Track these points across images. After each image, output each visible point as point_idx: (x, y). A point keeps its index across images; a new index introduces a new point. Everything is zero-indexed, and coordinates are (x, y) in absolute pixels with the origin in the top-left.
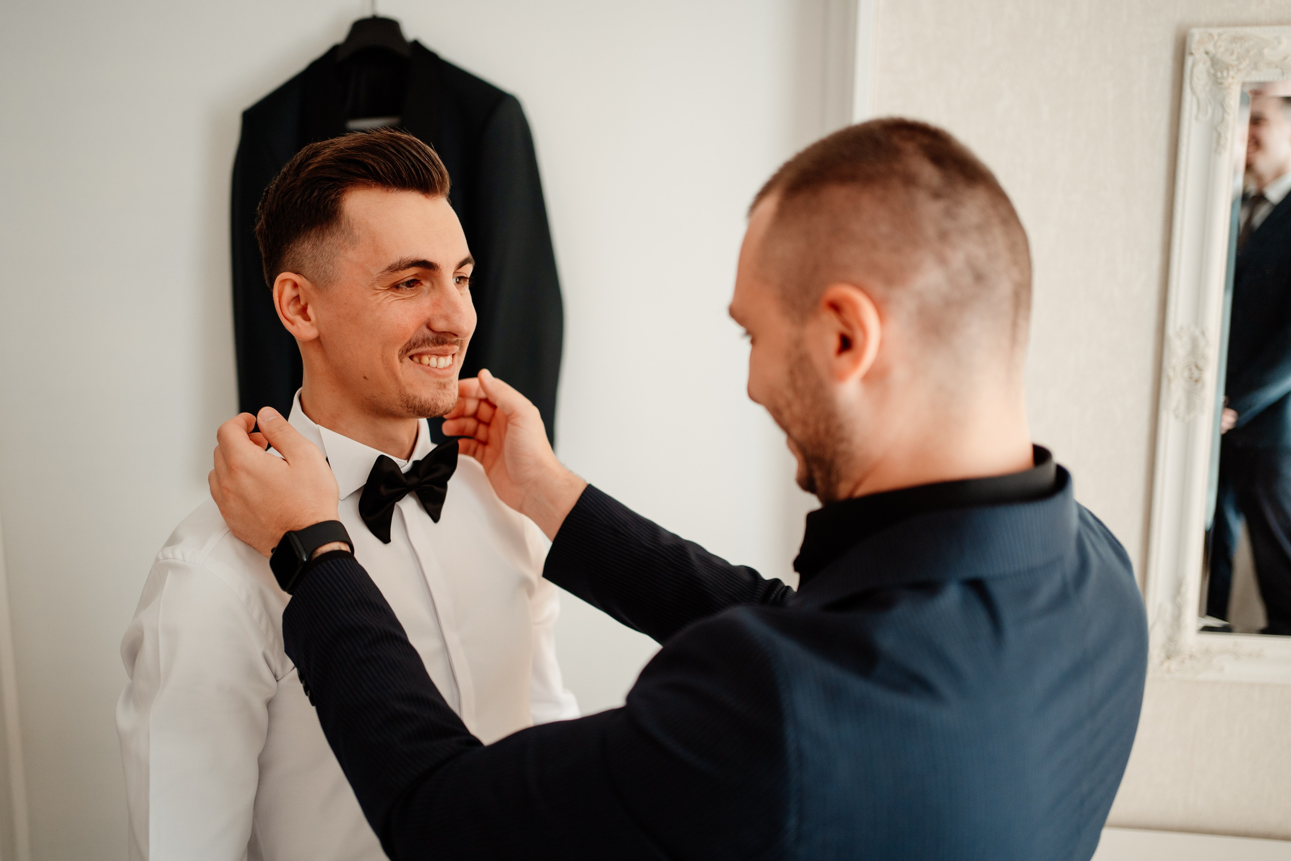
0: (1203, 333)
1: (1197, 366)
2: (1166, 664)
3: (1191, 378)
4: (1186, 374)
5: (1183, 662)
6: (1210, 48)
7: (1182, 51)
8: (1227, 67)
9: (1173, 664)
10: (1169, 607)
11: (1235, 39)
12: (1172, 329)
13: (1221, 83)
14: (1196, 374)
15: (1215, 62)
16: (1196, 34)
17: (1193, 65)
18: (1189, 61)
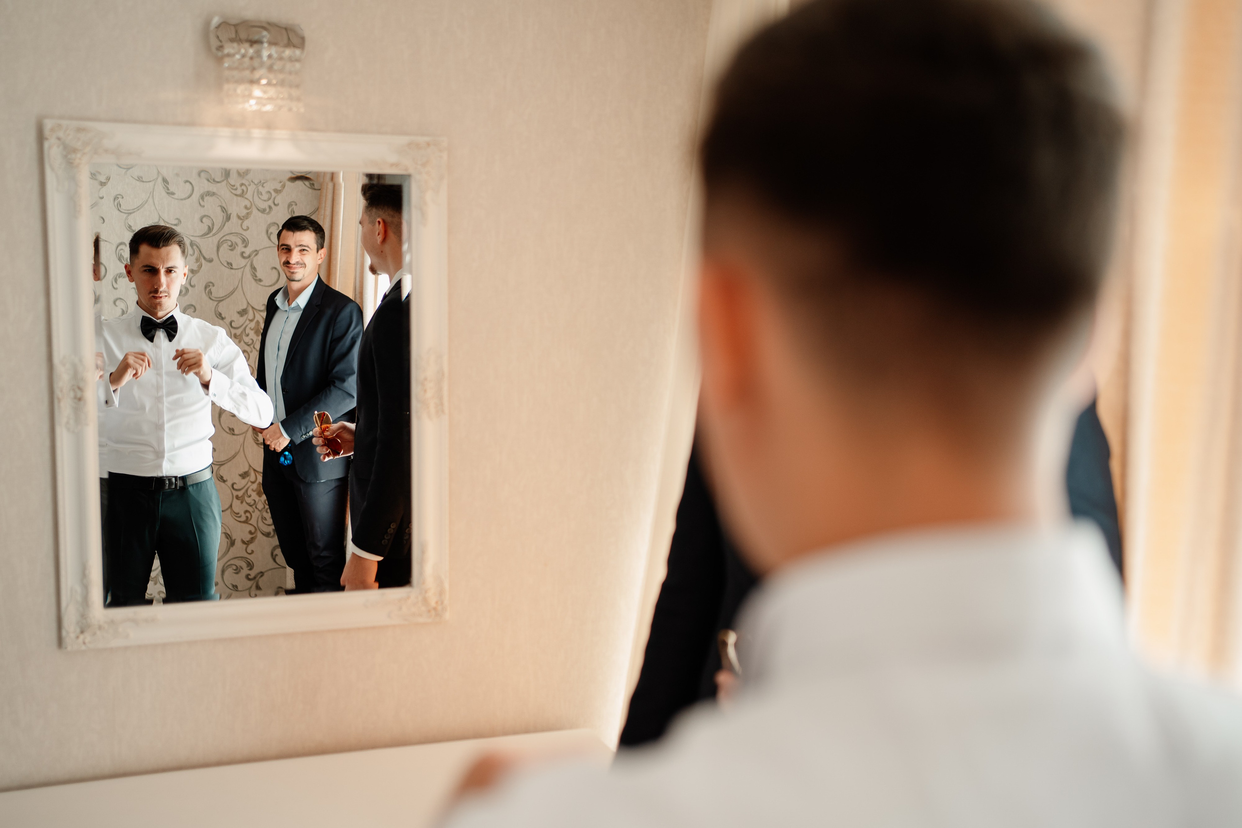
0: (81, 361)
1: (79, 388)
2: (82, 637)
3: (75, 397)
4: (72, 394)
5: (95, 634)
6: (61, 134)
7: (41, 138)
8: (75, 151)
9: (87, 637)
10: (78, 589)
11: (79, 130)
12: (56, 360)
13: (72, 163)
14: (79, 394)
15: (65, 147)
16: (48, 124)
17: (50, 148)
18: (46, 145)
